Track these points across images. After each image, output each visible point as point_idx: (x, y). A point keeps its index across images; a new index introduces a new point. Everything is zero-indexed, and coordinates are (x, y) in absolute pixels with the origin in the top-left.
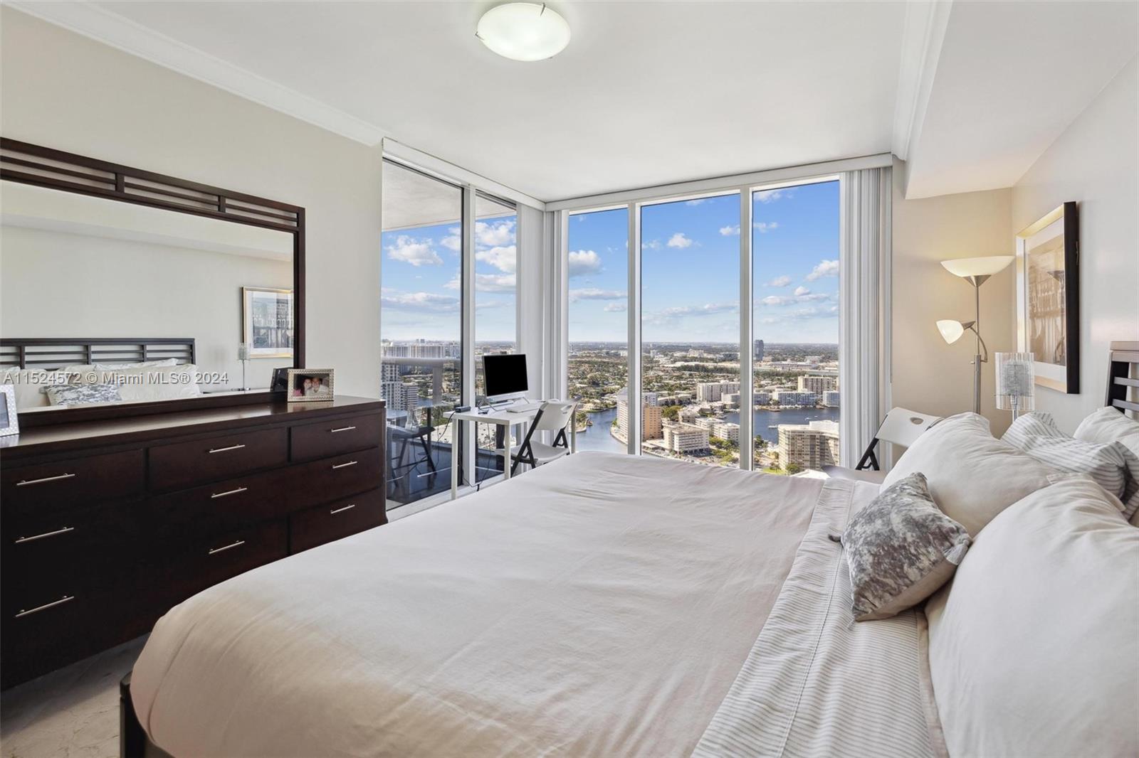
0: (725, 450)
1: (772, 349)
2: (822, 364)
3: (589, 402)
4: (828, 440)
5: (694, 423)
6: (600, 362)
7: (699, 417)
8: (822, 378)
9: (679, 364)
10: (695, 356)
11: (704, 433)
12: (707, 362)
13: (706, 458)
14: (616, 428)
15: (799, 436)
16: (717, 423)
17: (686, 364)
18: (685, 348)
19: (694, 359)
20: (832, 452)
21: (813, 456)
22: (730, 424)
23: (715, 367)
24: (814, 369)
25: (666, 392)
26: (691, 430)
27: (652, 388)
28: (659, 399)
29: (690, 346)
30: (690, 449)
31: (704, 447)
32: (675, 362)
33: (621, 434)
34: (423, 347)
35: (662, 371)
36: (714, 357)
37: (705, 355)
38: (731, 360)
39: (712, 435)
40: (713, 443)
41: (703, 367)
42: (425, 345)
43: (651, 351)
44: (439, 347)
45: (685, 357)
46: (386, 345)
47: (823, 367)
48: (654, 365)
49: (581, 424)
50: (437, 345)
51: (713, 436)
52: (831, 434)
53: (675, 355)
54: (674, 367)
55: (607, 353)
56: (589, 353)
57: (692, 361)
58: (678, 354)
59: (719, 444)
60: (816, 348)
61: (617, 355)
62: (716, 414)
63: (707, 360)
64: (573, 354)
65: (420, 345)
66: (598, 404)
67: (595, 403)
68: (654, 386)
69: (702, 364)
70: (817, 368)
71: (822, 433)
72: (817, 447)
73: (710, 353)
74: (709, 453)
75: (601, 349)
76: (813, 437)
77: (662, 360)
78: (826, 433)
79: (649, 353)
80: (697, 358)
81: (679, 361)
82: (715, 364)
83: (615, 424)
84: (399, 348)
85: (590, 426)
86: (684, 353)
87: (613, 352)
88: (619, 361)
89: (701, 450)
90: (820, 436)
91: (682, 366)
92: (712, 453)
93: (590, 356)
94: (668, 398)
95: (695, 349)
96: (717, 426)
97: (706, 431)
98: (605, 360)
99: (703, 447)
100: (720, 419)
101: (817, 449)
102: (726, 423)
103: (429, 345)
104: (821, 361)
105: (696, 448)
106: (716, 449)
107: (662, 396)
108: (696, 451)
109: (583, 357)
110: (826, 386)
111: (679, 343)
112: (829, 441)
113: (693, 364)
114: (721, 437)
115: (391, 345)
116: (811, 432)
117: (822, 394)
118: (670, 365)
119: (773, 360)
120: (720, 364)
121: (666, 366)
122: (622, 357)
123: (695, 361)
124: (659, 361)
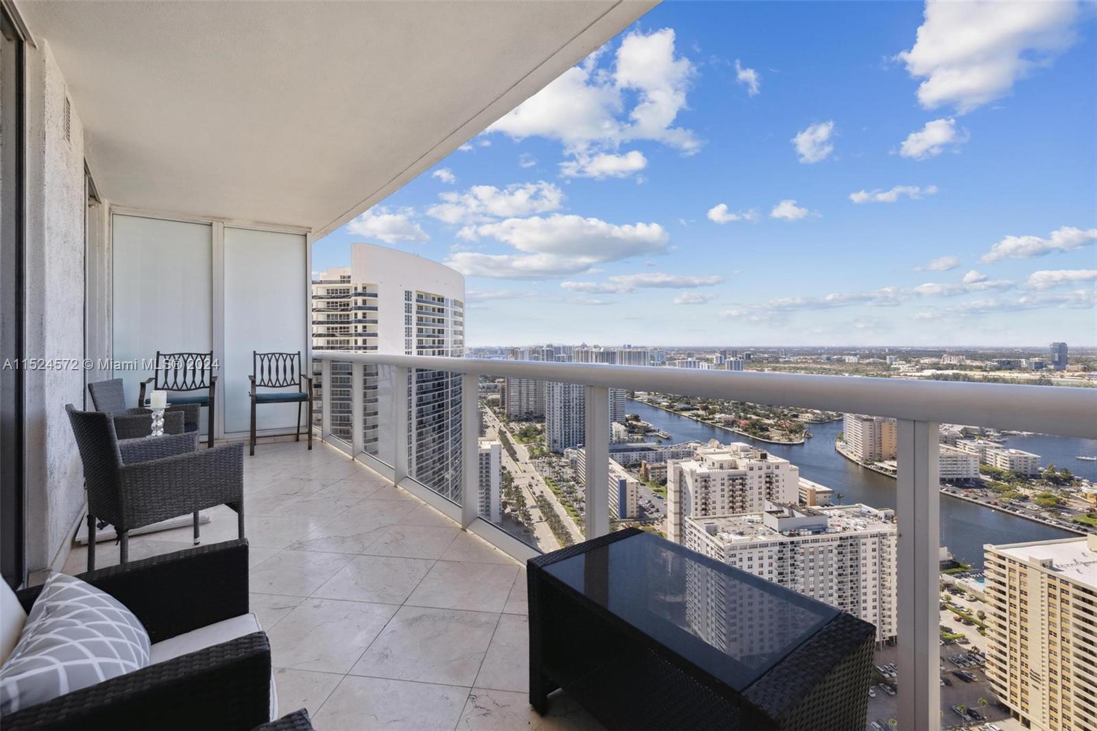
0: (1006, 484)
1: (1083, 354)
3: (807, 412)
5: (955, 444)
6: (819, 369)
7: (962, 439)
9: (928, 373)
10: (952, 362)
11: (971, 460)
12: (971, 370)
13: (975, 490)
14: (842, 443)
16: (992, 448)
17: (939, 372)
18: (938, 353)
19: (952, 367)
22: (1013, 451)
23: (985, 378)
26: (951, 453)
29: (945, 352)
30: (950, 477)
31: (972, 475)
32: (922, 369)
33: (849, 451)
34: (630, 352)
36: (983, 365)
37: (968, 362)
38: (1011, 369)
39: (983, 462)
40: (985, 473)
42: (631, 350)
43: (888, 357)
44: (645, 352)
45: (938, 364)
46: (597, 350)
48: (892, 373)
49: (797, 435)
50: (643, 350)
51: (985, 464)
53: (922, 361)
54: (921, 376)
55: (828, 359)
56: (806, 359)
57: (947, 369)
58: (927, 361)
59: (997, 475)
61: (841, 361)
62: (988, 436)
63: (971, 368)
64: (787, 359)
65: (628, 350)
66: (818, 414)
67: (814, 414)
69: (963, 372)
73: (976, 360)
74: (980, 484)
75: (821, 354)
77: (903, 367)
79: (885, 359)
80: (956, 365)
81: (928, 369)
82: (985, 374)
83: (841, 439)
84: (608, 354)
85: (809, 438)
86: (934, 360)
87: (835, 357)
88: (843, 368)
89: (967, 480)
91: (933, 374)
92: (985, 484)
93: (806, 362)
95: (951, 354)
96: (991, 452)
97: (976, 457)
98: (825, 366)
99: (969, 476)
100: (995, 442)
102: (1007, 448)
103: (635, 350)
105: (960, 476)
106: (991, 480)
108: (957, 479)
109: (797, 363)
111: (928, 347)
113: (950, 372)
114: (999, 466)
115: (602, 350)
118: (914, 374)
119: (1084, 370)
121: (908, 374)
122: (848, 363)
123: (953, 369)
124: (899, 369)
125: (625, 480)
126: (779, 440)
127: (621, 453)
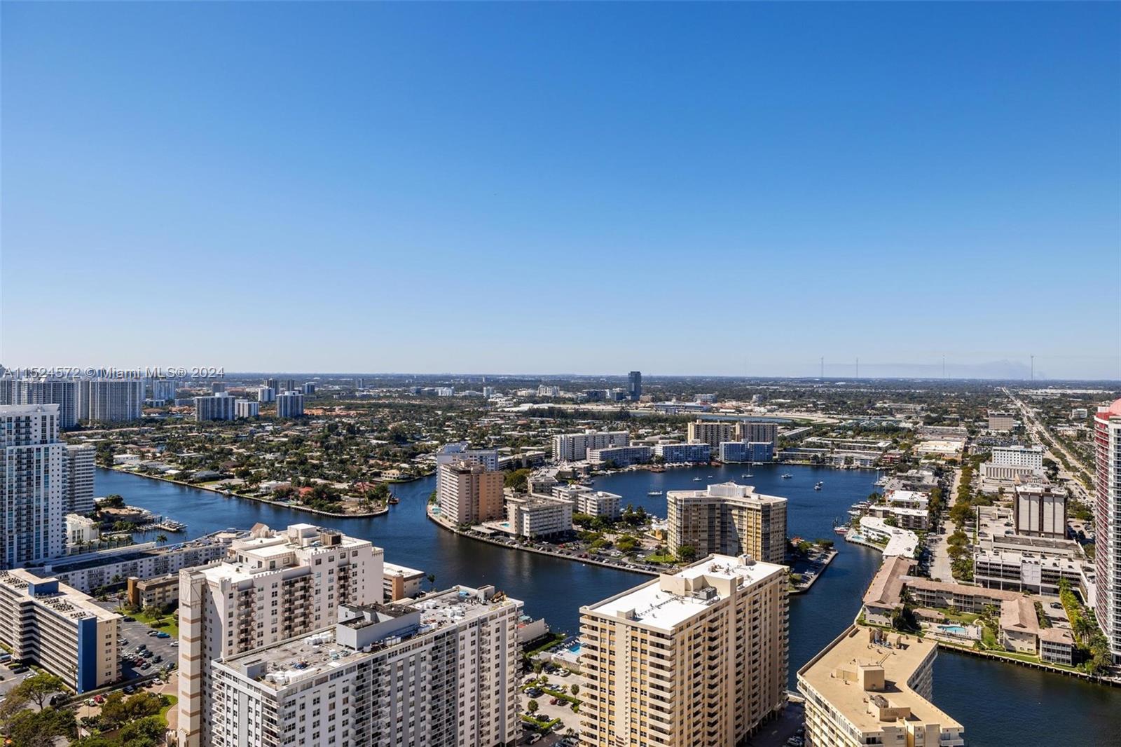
0: (595, 532)
1: (652, 384)
2: (715, 405)
3: (392, 468)
4: (731, 510)
5: (550, 493)
6: (407, 405)
7: (557, 485)
8: (718, 423)
9: (525, 407)
10: (548, 394)
11: (565, 508)
12: (564, 403)
13: (568, 544)
14: (435, 507)
15: (694, 505)
16: (583, 492)
17: (536, 406)
18: (534, 383)
19: (545, 399)
20: (737, 526)
21: (712, 533)
22: (600, 494)
23: (577, 411)
24: (706, 411)
25: (508, 449)
26: (548, 504)
27: (487, 444)
28: (499, 460)
29: (541, 381)
30: (546, 532)
31: (566, 528)
32: (517, 404)
33: (443, 516)
34: (103, 385)
35: (502, 418)
36: (574, 396)
37: (562, 394)
38: (597, 401)
39: (576, 511)
40: (577, 522)
41: (560, 410)
42: (105, 379)
43: (485, 388)
44: (134, 384)
45: (534, 396)
46: (31, 380)
47: (717, 409)
48: (489, 408)
49: (380, 502)
50: (130, 380)
51: (577, 511)
52: (735, 501)
53: (519, 394)
54: (518, 412)
55: (418, 392)
56: (389, 392)
57: (543, 402)
58: (523, 393)
59: (585, 522)
60: (707, 382)
61: (433, 395)
62: (580, 479)
63: (564, 401)
64: (365, 393)
65: (99, 380)
66: (405, 469)
67: (400, 469)
68: (490, 439)
69: (557, 406)
70: (709, 410)
71: (724, 500)
72: (717, 520)
73: (568, 391)
74: (571, 536)
75: (409, 385)
76: (712, 507)
77: (500, 400)
78: (728, 500)
79: (482, 391)
80: (550, 397)
81: (525, 402)
82: (576, 406)
83: (433, 500)
84: (57, 386)
85: (394, 504)
86: (531, 391)
87: (426, 389)
88: (436, 404)
89: (561, 533)
90: (722, 505)
91: (530, 409)
92: (577, 536)
93: (391, 397)
94: (511, 457)
95: (546, 384)
96: (582, 497)
97: (569, 505)
98: (414, 402)
99: (563, 529)
100: (585, 485)
101: (717, 523)
102: (595, 491)
103: (115, 380)
104: (715, 402)
105: (555, 530)
106: (582, 530)
107: (503, 454)
108: (554, 534)
109: (379, 398)
110: (722, 434)
111: (524, 376)
112: (733, 512)
113: (545, 406)
114: (588, 512)
115: (42, 380)
116: (709, 499)
117: (718, 446)
118: (512, 409)
119: (653, 400)
120: (582, 406)
121: (506, 409)
122: (441, 397)
123: (548, 402)
124: (496, 403)
125: (95, 619)
126: (355, 512)
127: (86, 571)
